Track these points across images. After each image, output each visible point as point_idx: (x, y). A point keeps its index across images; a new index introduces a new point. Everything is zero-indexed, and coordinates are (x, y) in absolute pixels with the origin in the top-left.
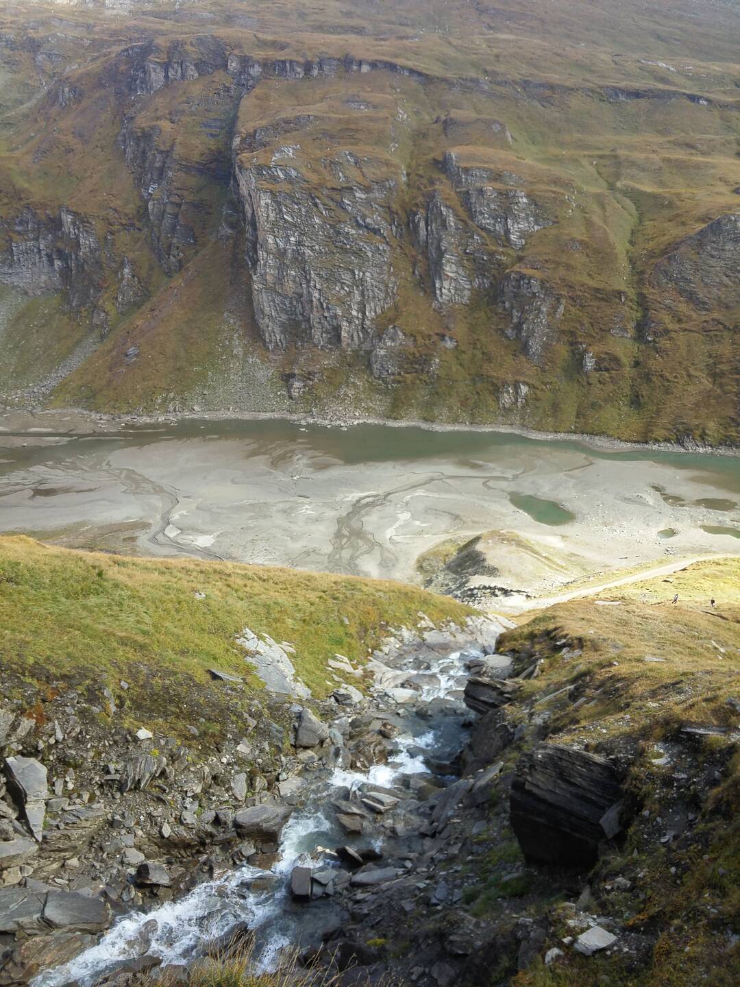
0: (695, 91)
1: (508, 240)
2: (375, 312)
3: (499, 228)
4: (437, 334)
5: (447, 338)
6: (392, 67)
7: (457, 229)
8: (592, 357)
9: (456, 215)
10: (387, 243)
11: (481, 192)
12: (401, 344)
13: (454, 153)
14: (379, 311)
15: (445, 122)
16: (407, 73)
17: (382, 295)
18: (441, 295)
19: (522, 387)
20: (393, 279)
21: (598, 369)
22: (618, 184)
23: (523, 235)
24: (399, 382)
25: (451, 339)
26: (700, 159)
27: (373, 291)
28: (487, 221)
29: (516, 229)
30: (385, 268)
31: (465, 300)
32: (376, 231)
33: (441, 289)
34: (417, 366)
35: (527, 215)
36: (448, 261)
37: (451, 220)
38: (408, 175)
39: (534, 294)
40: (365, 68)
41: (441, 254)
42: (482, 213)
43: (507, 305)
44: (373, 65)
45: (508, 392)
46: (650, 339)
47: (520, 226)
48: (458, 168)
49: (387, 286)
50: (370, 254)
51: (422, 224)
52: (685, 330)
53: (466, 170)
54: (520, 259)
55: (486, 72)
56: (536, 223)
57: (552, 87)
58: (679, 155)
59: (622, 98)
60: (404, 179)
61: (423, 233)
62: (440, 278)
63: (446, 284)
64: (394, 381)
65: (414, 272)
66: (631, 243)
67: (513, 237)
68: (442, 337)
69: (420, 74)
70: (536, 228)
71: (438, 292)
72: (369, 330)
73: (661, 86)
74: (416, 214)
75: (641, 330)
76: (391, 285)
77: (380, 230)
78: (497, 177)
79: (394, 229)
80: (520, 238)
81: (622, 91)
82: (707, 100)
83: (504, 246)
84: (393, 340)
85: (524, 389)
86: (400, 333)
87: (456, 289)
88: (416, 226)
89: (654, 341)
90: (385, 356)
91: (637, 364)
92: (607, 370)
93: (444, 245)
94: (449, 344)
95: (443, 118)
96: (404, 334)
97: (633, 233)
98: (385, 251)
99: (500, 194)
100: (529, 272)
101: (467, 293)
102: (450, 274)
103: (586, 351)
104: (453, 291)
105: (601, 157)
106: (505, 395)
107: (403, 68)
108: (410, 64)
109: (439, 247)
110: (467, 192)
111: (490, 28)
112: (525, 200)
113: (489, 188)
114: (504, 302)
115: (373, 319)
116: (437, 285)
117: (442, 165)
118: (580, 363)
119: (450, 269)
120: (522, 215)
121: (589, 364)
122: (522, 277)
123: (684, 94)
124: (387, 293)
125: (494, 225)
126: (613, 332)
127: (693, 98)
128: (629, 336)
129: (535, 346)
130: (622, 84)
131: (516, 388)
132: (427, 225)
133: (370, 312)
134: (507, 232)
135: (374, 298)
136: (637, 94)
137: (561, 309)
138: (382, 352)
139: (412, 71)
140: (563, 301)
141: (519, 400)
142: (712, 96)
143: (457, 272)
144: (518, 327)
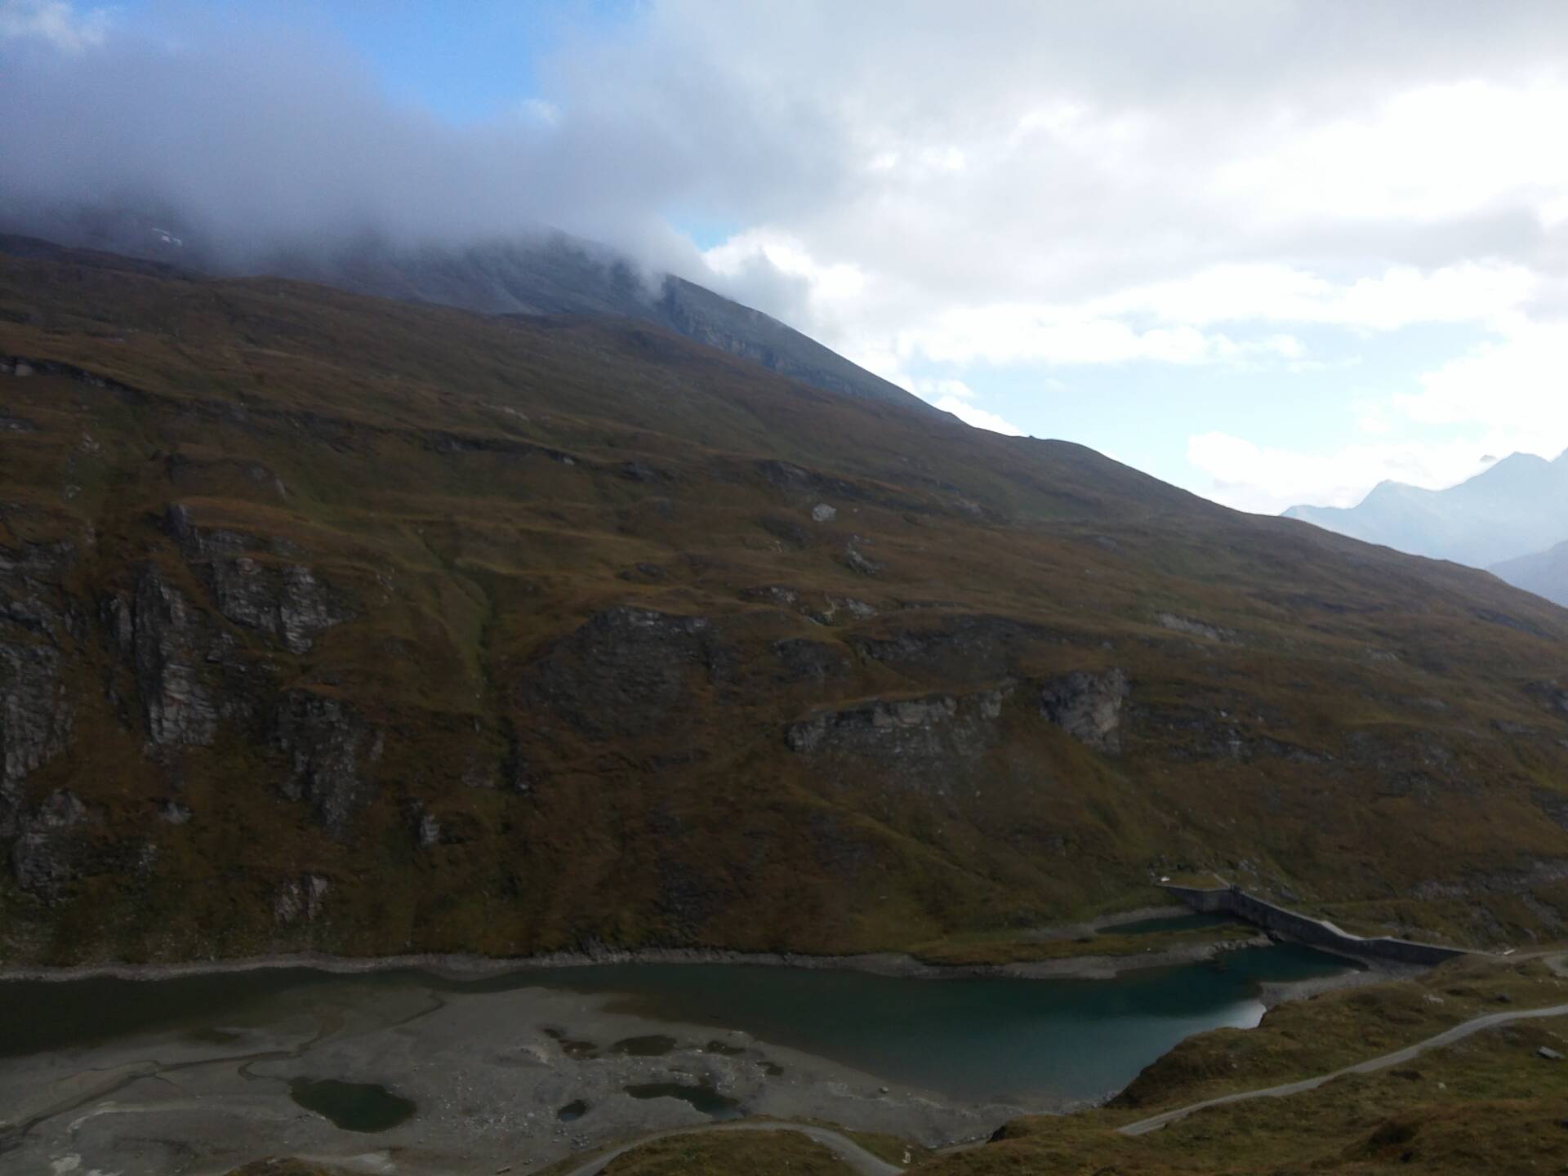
0: (558, 448)
1: (284, 640)
2: (26, 765)
3: (267, 621)
4: (153, 800)
5: (171, 806)
6: (76, 373)
7: (190, 622)
8: (434, 822)
9: (188, 600)
10: (55, 645)
11: (233, 565)
12: (77, 822)
13: (184, 507)
14: (33, 764)
15: (169, 460)
16: (101, 384)
17: (41, 736)
18: (161, 731)
19: (316, 881)
20: (64, 706)
21: (445, 839)
22: (459, 562)
23: (308, 631)
24: (73, 893)
25: (180, 806)
26: (572, 533)
27: (21, 728)
28: (243, 609)
29: (295, 624)
30: (49, 687)
31: (207, 739)
32: (31, 625)
33: (159, 721)
34: (110, 861)
35: (314, 602)
36: (174, 675)
37: (179, 609)
38: (99, 535)
39: (332, 723)
40: (23, 370)
41: (160, 662)
42: (236, 598)
43: (284, 744)
44: (39, 366)
45: (289, 893)
46: (524, 787)
47: (303, 618)
48: (192, 527)
49: (51, 718)
50: (17, 664)
51: (124, 613)
52: (575, 770)
53: (207, 532)
54: (305, 669)
55: (242, 396)
56: (331, 613)
57: (349, 425)
58: (542, 526)
59: (456, 447)
60: (91, 541)
61: (125, 628)
62: (160, 705)
63: (170, 712)
64: (61, 893)
65: (107, 694)
66: (484, 644)
67: (291, 636)
68: (164, 804)
69: (125, 388)
70: (331, 621)
71: (154, 726)
72: (12, 800)
73: (511, 437)
74: (112, 597)
75: (509, 772)
76: (59, 717)
77: (39, 623)
78: (260, 544)
79: (69, 621)
80: (303, 636)
81: (456, 438)
82: (574, 459)
83: (276, 650)
84: (61, 814)
85: (319, 885)
86: (77, 803)
87: (189, 721)
88: (113, 618)
89: (530, 790)
90: (45, 845)
91: (507, 827)
92: (460, 841)
93: (166, 648)
94: (176, 816)
95: (166, 453)
96: (86, 803)
97: (484, 629)
98: (48, 658)
99: (267, 568)
100: (318, 689)
101: (209, 726)
102: (177, 696)
103: (423, 812)
104: (183, 725)
105: (431, 524)
106: (285, 899)
107: (95, 376)
108: (108, 372)
109: (156, 653)
110: (209, 566)
111: (250, 340)
112: (309, 579)
113: (247, 561)
114: (278, 740)
115: (20, 779)
116: (153, 715)
117: (166, 523)
118: (416, 834)
119: (176, 689)
120: (306, 602)
121: (431, 834)
122: (310, 698)
123: (542, 449)
124: (51, 731)
125: (258, 617)
126: (464, 779)
127: (554, 455)
128: (491, 783)
129: (335, 809)
130: (456, 430)
131: (305, 884)
132: (133, 614)
133: (14, 766)
134: (281, 628)
135: (24, 739)
136: (477, 444)
137: (379, 748)
138: (38, 839)
139: (110, 382)
140: (381, 734)
141: (312, 905)
142: (579, 455)
143: (191, 693)
144: (306, 780)
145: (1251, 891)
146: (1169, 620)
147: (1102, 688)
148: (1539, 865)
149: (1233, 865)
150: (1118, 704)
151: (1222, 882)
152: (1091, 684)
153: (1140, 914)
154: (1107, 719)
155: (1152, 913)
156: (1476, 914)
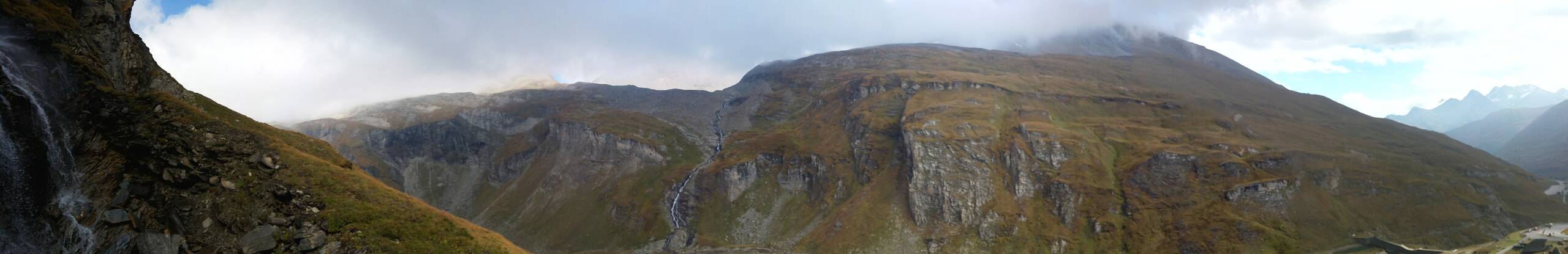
0: (1139, 99)
1: (1052, 165)
2: (982, 203)
3: (1047, 159)
4: (1017, 214)
5: (1022, 216)
6: (993, 87)
7: (1026, 160)
8: (1099, 225)
9: (1026, 153)
10: (989, 167)
11: (1038, 142)
12: (996, 220)
13: (1024, 125)
14: (984, 203)
15: (1019, 111)
16: (1000, 89)
17: (986, 194)
18: (1019, 192)
19: (1063, 242)
20: (992, 185)
21: (1103, 231)
22: (1106, 139)
23: (1059, 162)
24: (995, 242)
25: (1024, 216)
26: (1145, 128)
27: (981, 192)
28: (1041, 156)
29: (1055, 159)
30: (988, 180)
31: (1031, 195)
32: (983, 161)
33: (1018, 190)
34: (1005, 232)
35: (1061, 153)
36: (1022, 176)
37: (1023, 156)
38: (1000, 134)
39: (1066, 191)
40: (978, 87)
41: (1018, 172)
42: (1038, 152)
43: (1053, 197)
44: (982, 85)
45: (1056, 245)
46: (1129, 214)
47: (1058, 158)
48: (1026, 131)
49: (989, 189)
50: (979, 173)
51: (1008, 157)
52: (1147, 208)
53: (1030, 132)
54: (1058, 174)
55: (1039, 91)
56: (1065, 156)
57: (1070, 97)
58: (1135, 126)
59: (1104, 101)
60: (998, 136)
61: (1008, 162)
62: (1018, 185)
63: (1021, 187)
64: (993, 242)
65: (1004, 182)
66: (1114, 166)
67: (1054, 164)
68: (1019, 215)
69: (1006, 90)
70: (1066, 159)
71: (1017, 192)
72: (978, 213)
73: (1122, 97)
74: (1004, 153)
75: (1124, 209)
76: (991, 189)
77: (984, 161)
78: (1045, 135)
79: (993, 160)
80: (1058, 164)
81: (1104, 98)
82: (1145, 103)
83: (1050, 168)
84: (992, 218)
85: (1064, 243)
86: (996, 214)
87: (1026, 190)
88: (1005, 159)
89: (1132, 215)
90: (988, 227)
91: (1124, 227)
92: (1108, 231)
93: (1020, 168)
94: (1023, 219)
95: (1018, 109)
96: (999, 215)
97: (1115, 161)
98: (987, 171)
99: (1047, 143)
100: (1062, 180)
101: (1032, 192)
102: (1024, 183)
103: (1096, 221)
104: (1025, 191)
105: (1096, 126)
106: (1054, 246)
107: (998, 87)
108: (1002, 86)
109: (1017, 169)
110: (1031, 143)
111: (1041, 73)
112: (1059, 146)
113: (1041, 140)
114: (1051, 196)
115: (980, 207)
116: (1017, 188)
117: (1019, 130)
118: (1093, 229)
119: (1023, 180)
120: (1058, 153)
121: (1098, 228)
122: (1060, 183)
123: (1134, 100)
124: (989, 193)
125: (1045, 158)
126: (1109, 210)
127: (1138, 102)
128: (1118, 212)
129: (1068, 219)
130: (1104, 95)
131: (1060, 242)
132: (1011, 158)
133: (979, 203)
134: (1051, 161)
135: (981, 195)
136: (1111, 100)
137: (1081, 200)
138: (986, 225)
139: (1003, 89)
140: (1081, 195)
141: (1062, 249)
142: (1146, 101)
143: (1027, 181)
144: (1059, 209)
145: (1380, 237)
146: (1352, 151)
147: (1333, 174)
148: (1463, 223)
149: (1374, 229)
150: (1338, 179)
151: (1371, 235)
152: (1329, 173)
153: (1347, 247)
154: (1335, 184)
155: (1351, 246)
156: (1445, 239)
